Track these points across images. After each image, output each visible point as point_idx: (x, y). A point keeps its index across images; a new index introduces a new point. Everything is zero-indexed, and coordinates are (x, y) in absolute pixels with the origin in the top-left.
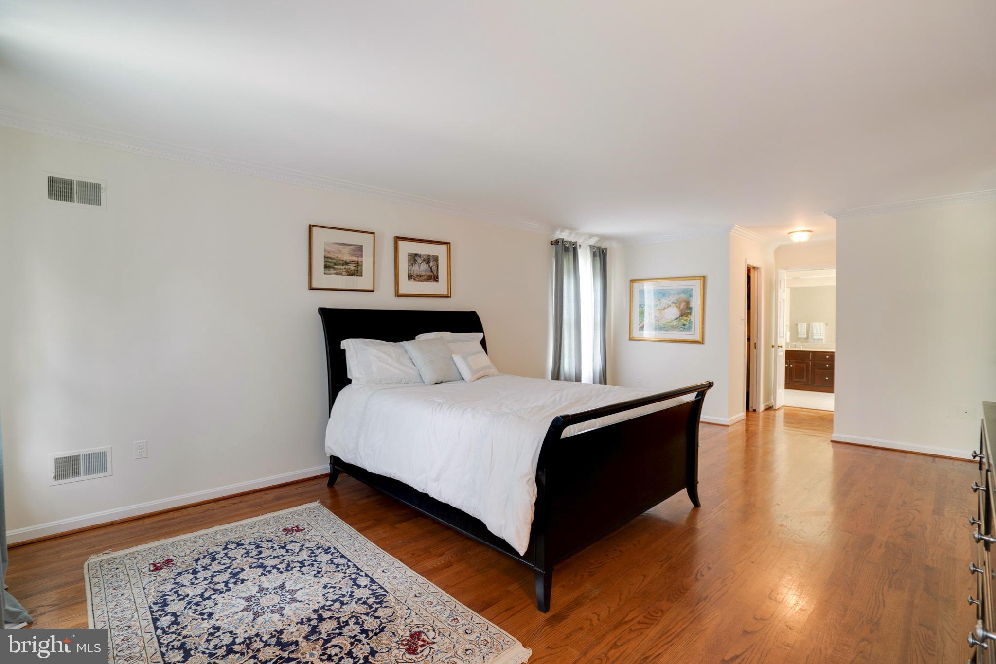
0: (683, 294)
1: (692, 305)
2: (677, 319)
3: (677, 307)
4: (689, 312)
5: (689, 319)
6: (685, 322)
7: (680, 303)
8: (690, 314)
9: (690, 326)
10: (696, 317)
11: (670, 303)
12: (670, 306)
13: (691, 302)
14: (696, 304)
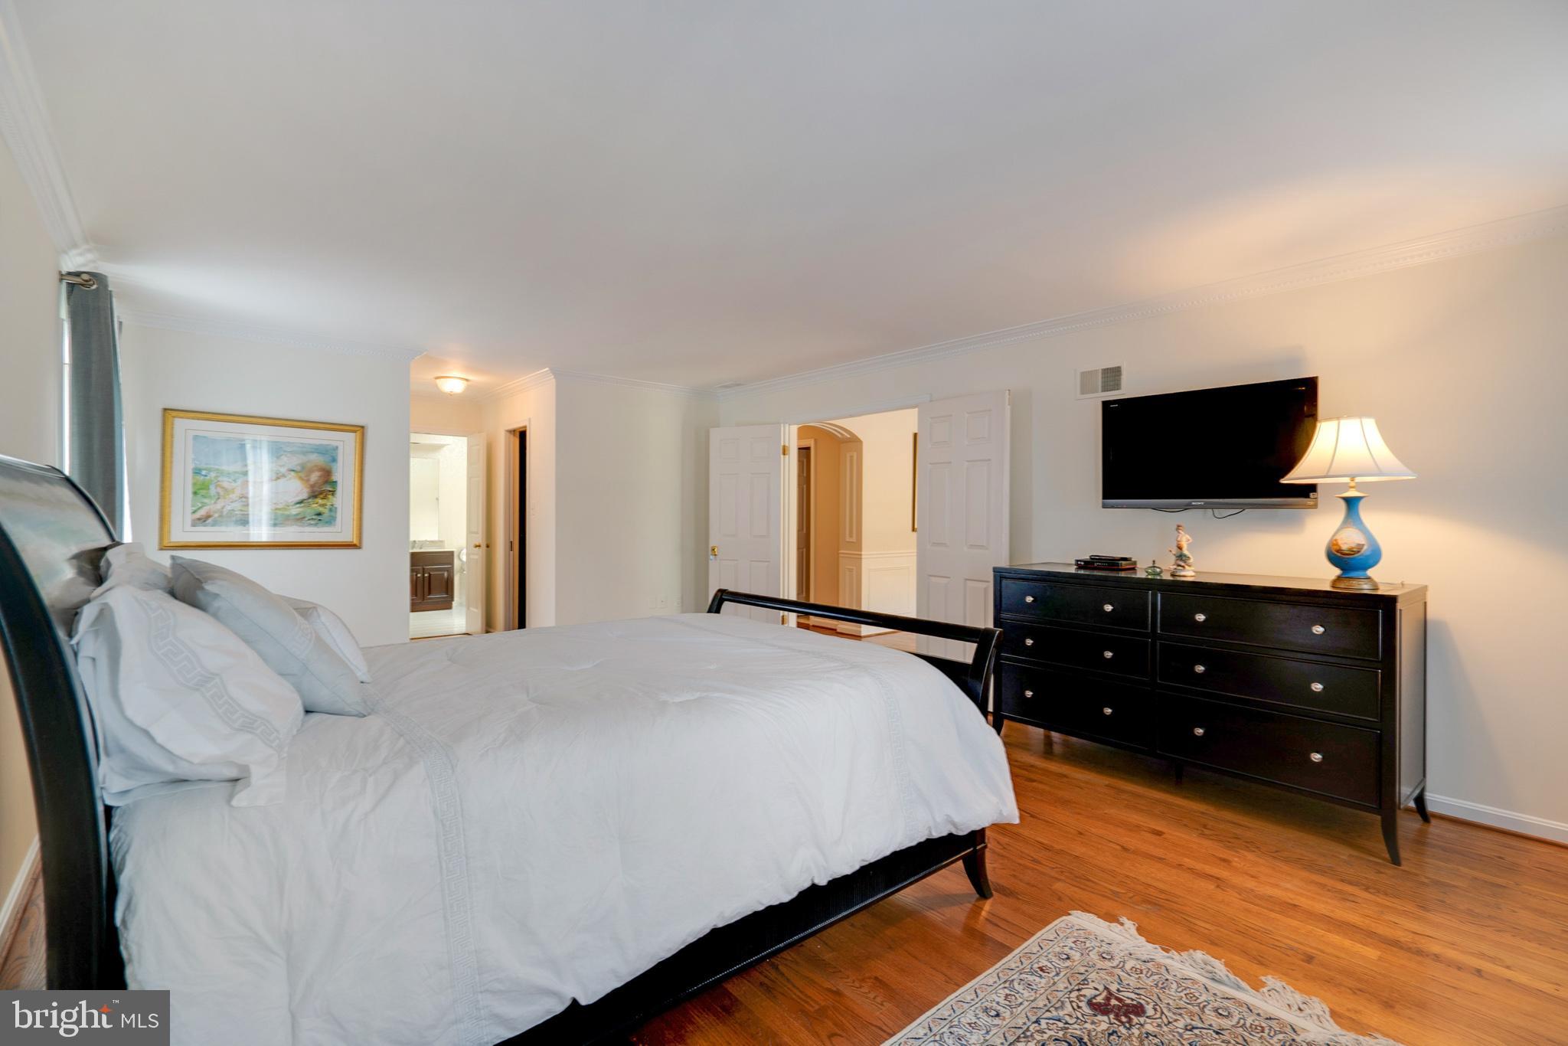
0: (316, 455)
1: (337, 476)
2: (301, 502)
3: (301, 478)
4: (331, 489)
5: (329, 504)
6: (321, 509)
7: (311, 471)
8: (333, 495)
9: (331, 516)
10: (344, 499)
11: (283, 470)
12: (284, 476)
13: (334, 470)
14: (344, 475)
